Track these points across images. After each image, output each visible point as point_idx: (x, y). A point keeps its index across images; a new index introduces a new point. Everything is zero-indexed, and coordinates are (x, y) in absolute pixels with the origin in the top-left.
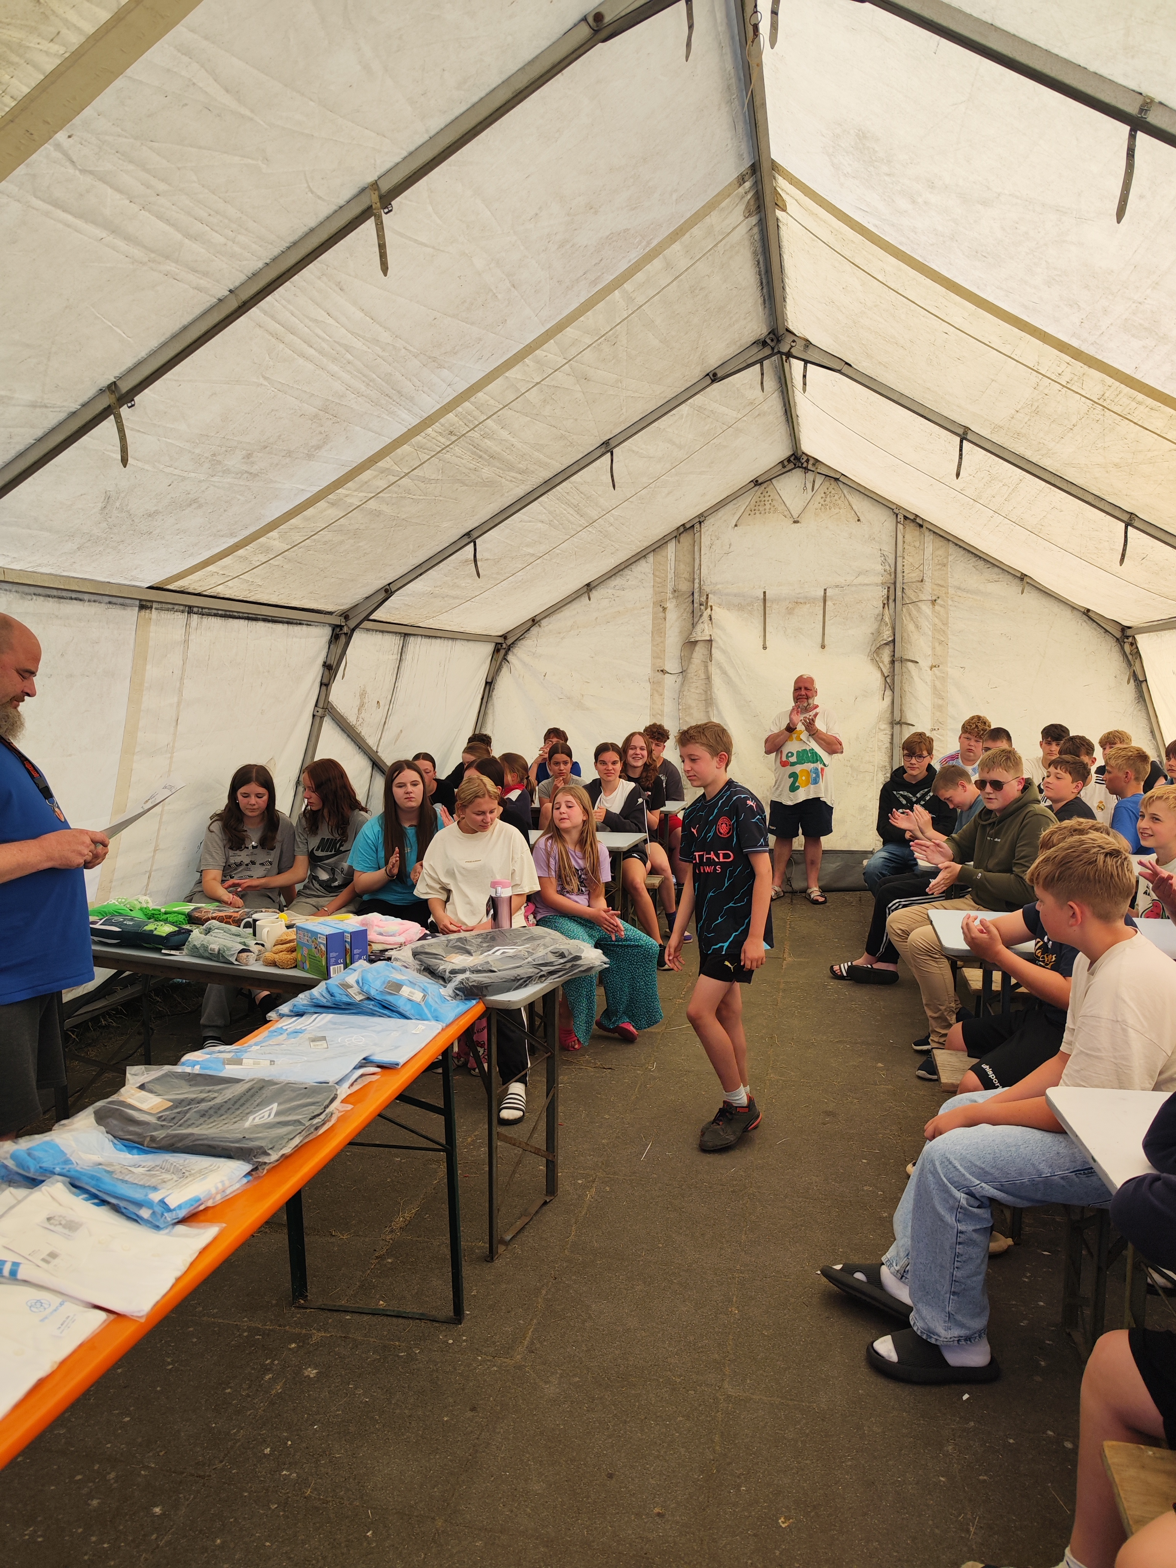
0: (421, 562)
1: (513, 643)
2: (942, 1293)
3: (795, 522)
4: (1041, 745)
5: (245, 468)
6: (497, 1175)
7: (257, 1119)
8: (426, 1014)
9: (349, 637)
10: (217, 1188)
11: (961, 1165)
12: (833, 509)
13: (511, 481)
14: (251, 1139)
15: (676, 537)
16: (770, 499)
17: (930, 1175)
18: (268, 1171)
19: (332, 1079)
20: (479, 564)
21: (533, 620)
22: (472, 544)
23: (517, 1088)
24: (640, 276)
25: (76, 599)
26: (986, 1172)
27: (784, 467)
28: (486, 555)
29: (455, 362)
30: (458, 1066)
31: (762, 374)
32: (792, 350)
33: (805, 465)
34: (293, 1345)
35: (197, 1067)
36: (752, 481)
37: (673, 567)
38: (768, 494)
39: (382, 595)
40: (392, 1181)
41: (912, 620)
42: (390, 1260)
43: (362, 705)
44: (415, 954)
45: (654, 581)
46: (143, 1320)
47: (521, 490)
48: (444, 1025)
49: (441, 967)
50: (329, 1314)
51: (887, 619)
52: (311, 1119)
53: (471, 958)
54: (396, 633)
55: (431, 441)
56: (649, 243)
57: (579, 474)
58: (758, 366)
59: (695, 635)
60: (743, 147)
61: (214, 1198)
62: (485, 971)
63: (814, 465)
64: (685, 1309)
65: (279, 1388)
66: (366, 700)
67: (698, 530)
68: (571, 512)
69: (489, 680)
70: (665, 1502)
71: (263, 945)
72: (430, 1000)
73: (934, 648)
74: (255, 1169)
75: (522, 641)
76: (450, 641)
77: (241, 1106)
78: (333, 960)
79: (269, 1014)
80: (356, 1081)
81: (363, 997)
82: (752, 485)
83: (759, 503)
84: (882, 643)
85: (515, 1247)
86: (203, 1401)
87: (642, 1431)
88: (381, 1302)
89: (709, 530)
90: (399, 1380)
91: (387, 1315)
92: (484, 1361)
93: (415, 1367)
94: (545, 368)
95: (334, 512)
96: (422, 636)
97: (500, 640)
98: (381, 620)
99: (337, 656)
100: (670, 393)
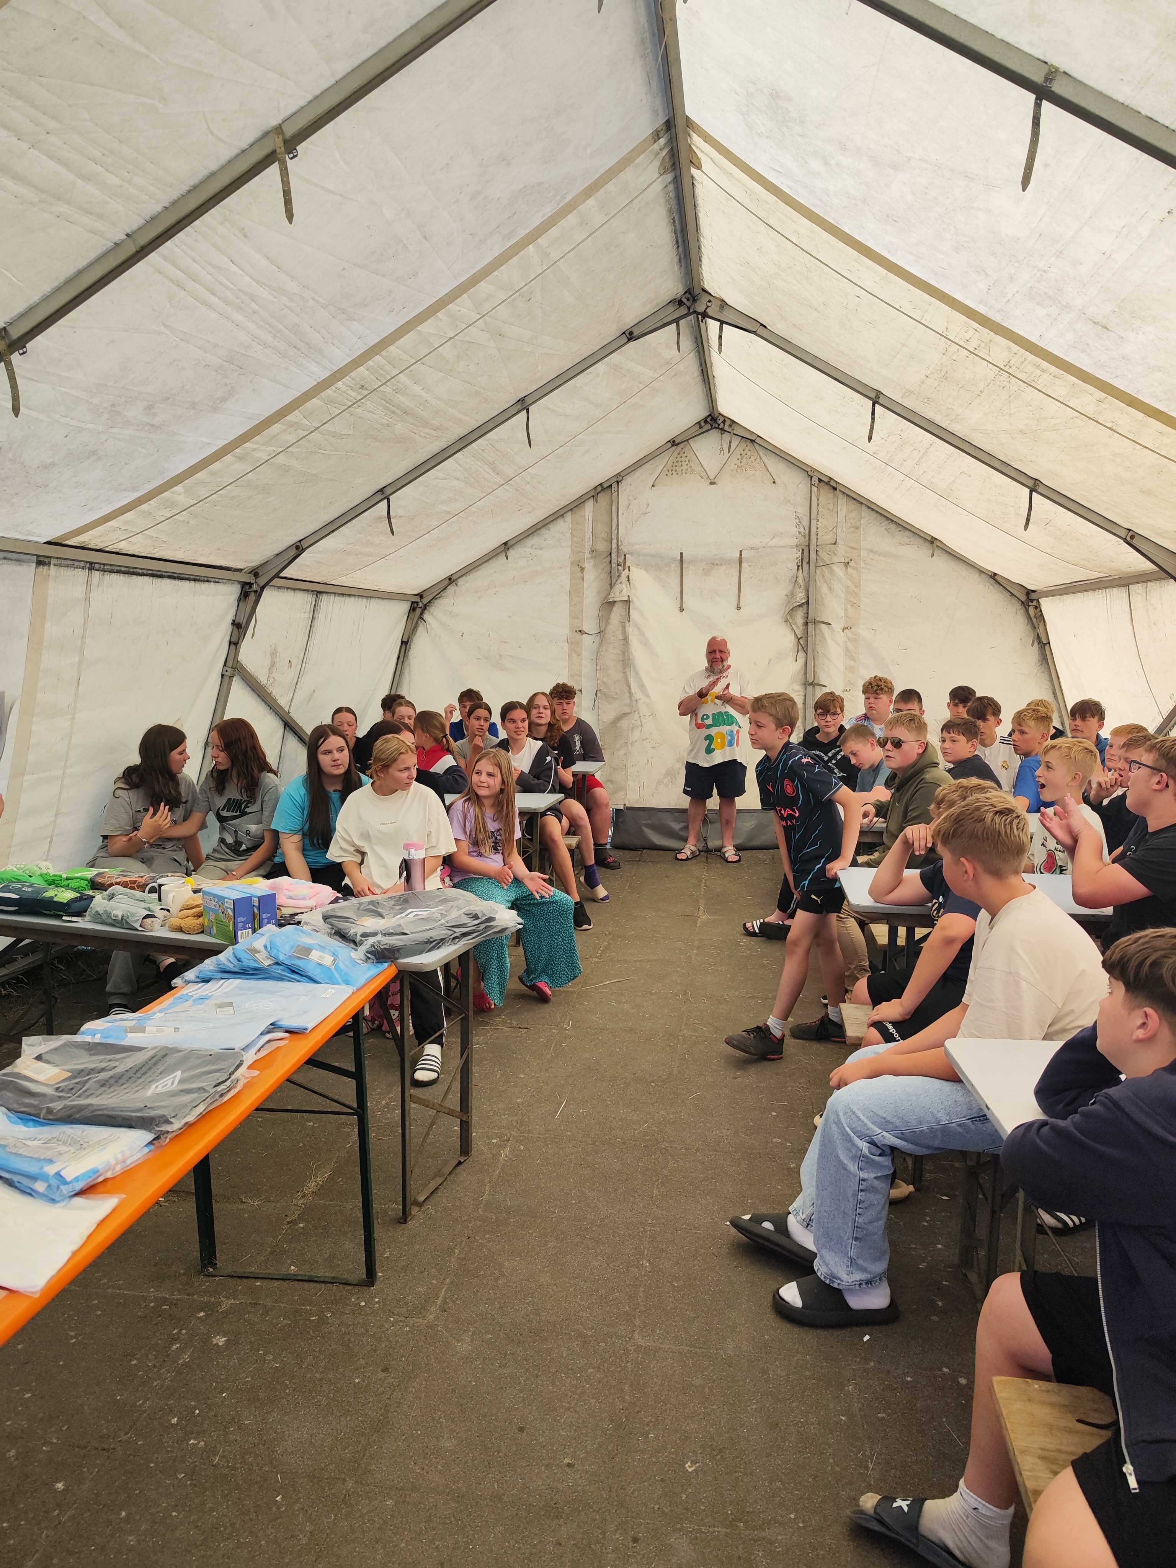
0: (333, 519)
1: (429, 602)
2: (845, 1239)
3: (712, 483)
4: (949, 706)
5: (146, 419)
6: (410, 1137)
7: (160, 1088)
8: (336, 978)
9: (259, 595)
10: (116, 1159)
11: (864, 1115)
12: (748, 471)
13: (425, 437)
14: (152, 1108)
15: (593, 496)
16: (687, 459)
17: (834, 1125)
18: (171, 1140)
19: (238, 1045)
20: (393, 521)
21: (450, 579)
22: (386, 501)
23: (432, 1050)
24: (554, 232)
26: (888, 1121)
27: (701, 427)
28: (401, 512)
29: (365, 314)
30: (373, 1030)
31: (678, 334)
32: (708, 310)
33: (721, 426)
34: (202, 1314)
35: (98, 1036)
36: (669, 441)
37: (590, 526)
38: (685, 455)
39: (293, 552)
40: (304, 1145)
41: (826, 582)
42: (301, 1225)
43: (273, 664)
44: (326, 918)
45: (572, 541)
46: (37, 1296)
47: (435, 447)
48: (355, 989)
49: (352, 931)
50: (239, 1280)
51: (801, 581)
52: (215, 1086)
53: (383, 921)
54: (308, 591)
55: (341, 395)
56: (563, 198)
57: (495, 430)
58: (675, 324)
59: (613, 596)
60: (657, 103)
61: (114, 1169)
62: (397, 934)
63: (730, 426)
64: (596, 1264)
65: (186, 1357)
66: (277, 660)
67: (616, 490)
68: (487, 470)
69: (405, 639)
70: (575, 1452)
71: (168, 911)
72: (341, 965)
73: (846, 610)
74: (157, 1138)
75: (438, 600)
76: (365, 600)
77: (144, 1074)
78: (240, 925)
79: (174, 981)
80: (262, 1047)
81: (272, 962)
82: (669, 445)
83: (675, 464)
84: (795, 605)
85: (429, 1207)
86: (108, 1374)
87: (553, 1384)
88: (292, 1267)
89: (626, 490)
90: (310, 1344)
91: (298, 1280)
92: (396, 1322)
93: (327, 1330)
94: (458, 323)
95: (241, 467)
96: (335, 593)
97: (416, 599)
98: (293, 577)
99: (247, 614)
100: (586, 351)
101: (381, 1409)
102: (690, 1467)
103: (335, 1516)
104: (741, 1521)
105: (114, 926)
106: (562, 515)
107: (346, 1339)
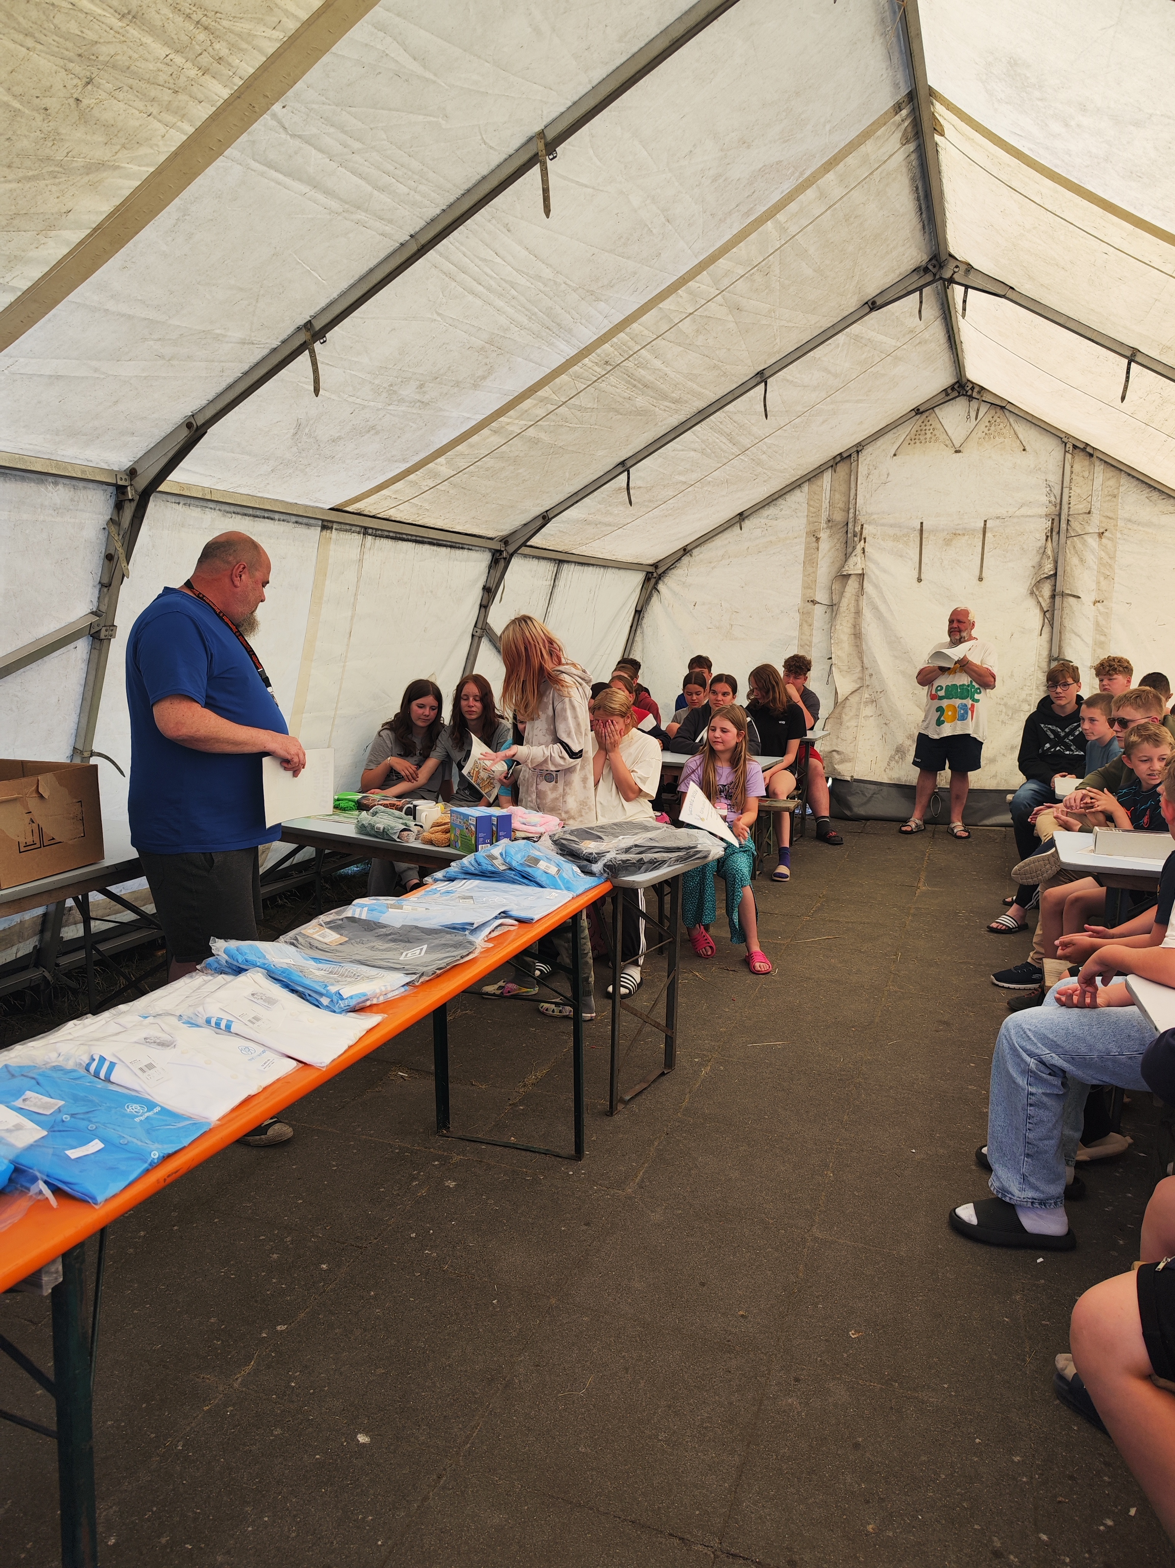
0: (576, 491)
3: (957, 452)
5: (418, 397)
8: (559, 885)
9: (508, 562)
10: (380, 992)
12: (997, 438)
13: (665, 410)
15: (832, 466)
16: (932, 427)
18: (422, 983)
19: (475, 922)
20: (631, 491)
21: (684, 550)
22: (626, 473)
24: (793, 207)
25: (268, 518)
27: (947, 395)
28: (639, 483)
29: (611, 295)
31: (921, 302)
32: (955, 276)
33: (970, 393)
34: (436, 1163)
35: (365, 909)
36: (913, 410)
37: (828, 497)
38: (930, 423)
39: (540, 522)
41: (1076, 554)
42: (521, 1108)
44: (554, 840)
45: (808, 511)
46: (323, 1071)
47: (674, 420)
48: (576, 895)
50: (467, 1143)
51: (1049, 552)
54: (550, 559)
55: (587, 371)
56: (802, 174)
57: (733, 403)
58: (918, 293)
59: (847, 568)
60: (898, 76)
61: (378, 998)
63: (979, 393)
65: (423, 1193)
67: (855, 459)
68: (724, 441)
69: (642, 608)
70: (749, 1307)
71: (421, 827)
72: (564, 875)
73: (1098, 583)
74: (412, 982)
75: (672, 571)
76: (601, 569)
78: (481, 840)
80: (497, 927)
81: (506, 868)
82: (912, 413)
83: (919, 432)
84: (1042, 576)
85: (634, 1106)
86: (361, 1195)
87: (734, 1255)
88: (512, 1138)
89: (866, 460)
90: (525, 1197)
91: (516, 1148)
92: (600, 1190)
93: (539, 1189)
94: (698, 299)
95: (496, 440)
96: (575, 562)
97: (651, 569)
98: (538, 546)
99: (497, 580)
100: (826, 323)
101: (583, 1251)
102: (853, 1334)
103: (540, 1321)
105: (377, 837)
106: (800, 486)
107: (555, 1197)
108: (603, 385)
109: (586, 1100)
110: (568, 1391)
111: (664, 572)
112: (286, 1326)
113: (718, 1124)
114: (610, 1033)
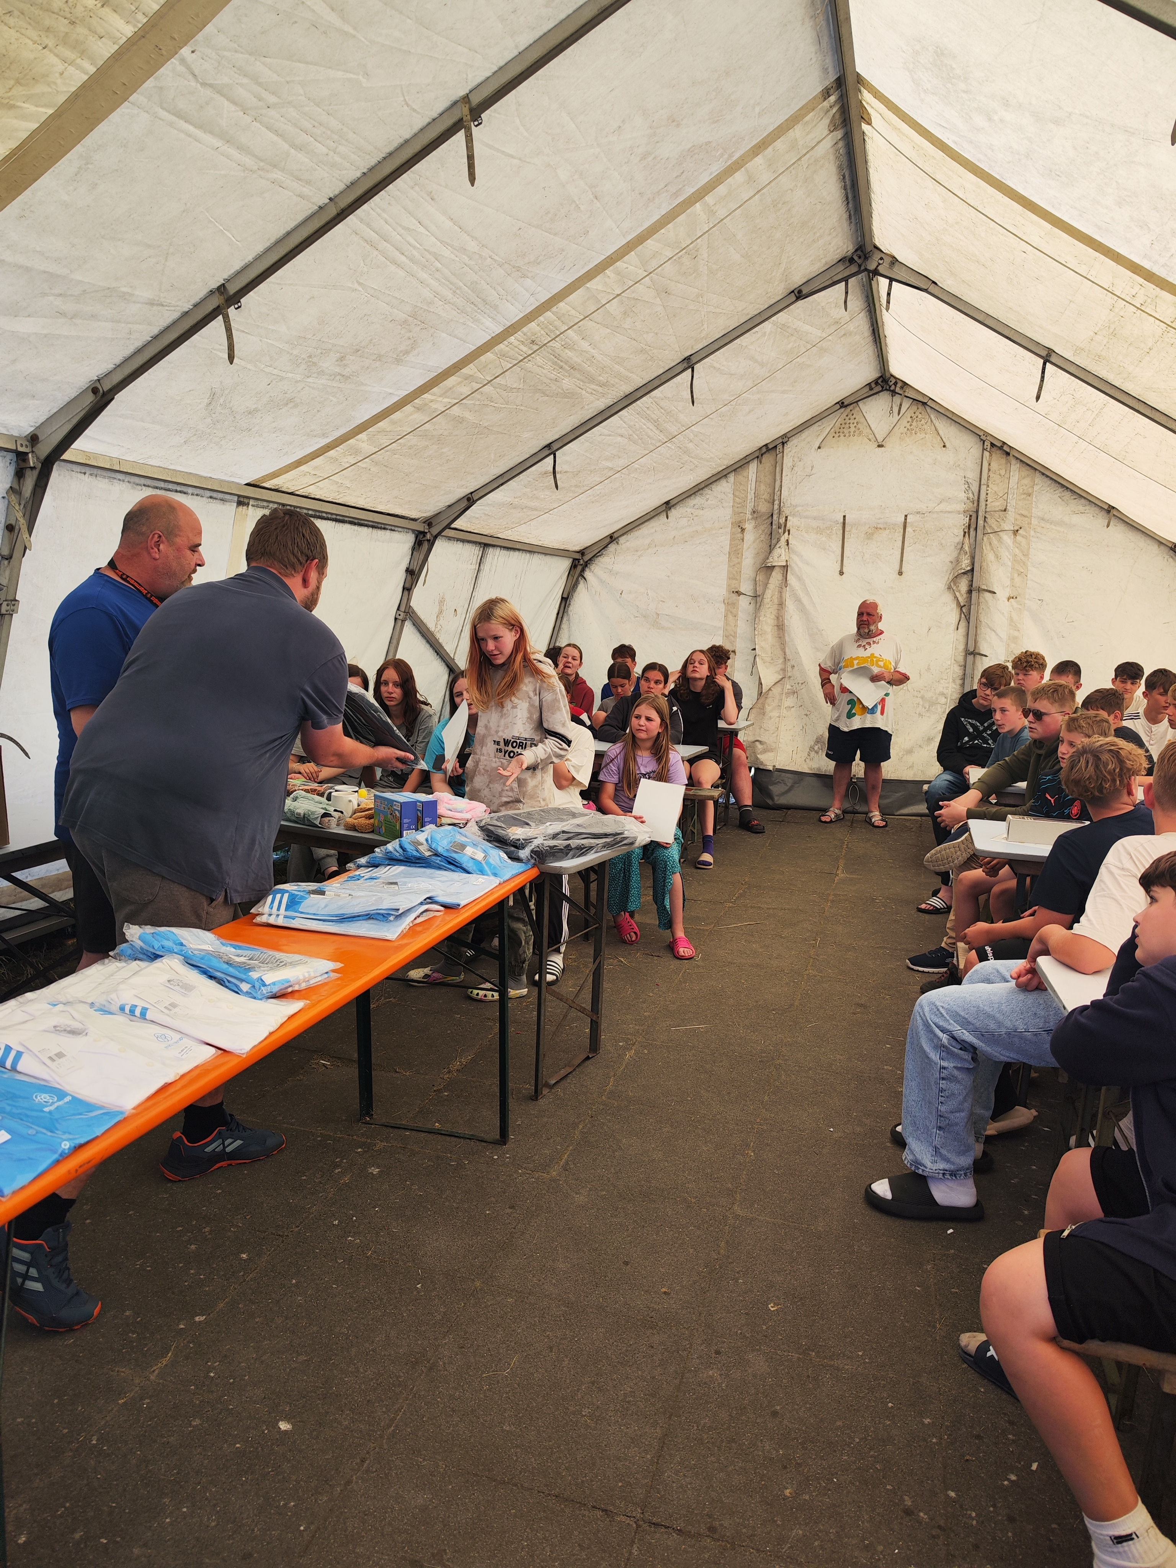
0: (502, 473)
3: (879, 446)
5: (338, 370)
6: (545, 1022)
8: (486, 870)
9: (431, 544)
12: (918, 434)
13: (591, 393)
15: (758, 457)
16: (855, 421)
20: (558, 476)
21: (612, 537)
22: (552, 456)
24: (720, 190)
27: (871, 389)
28: (566, 468)
29: (538, 272)
31: (847, 293)
32: (879, 268)
33: (893, 388)
34: (360, 1150)
36: (838, 403)
37: (753, 488)
38: (854, 416)
39: (464, 504)
41: (992, 550)
42: (446, 1094)
43: (441, 611)
44: (481, 825)
45: (734, 501)
46: (244, 1057)
47: (601, 404)
48: (502, 880)
50: (391, 1130)
51: (966, 548)
53: (531, 830)
54: (476, 543)
55: (513, 350)
56: (730, 157)
57: (660, 389)
58: (843, 284)
59: (771, 560)
60: (827, 61)
63: (902, 388)
65: (347, 1179)
66: (444, 608)
67: (781, 450)
68: (651, 427)
69: (566, 595)
70: (672, 1285)
71: (341, 812)
72: (491, 860)
73: (1012, 579)
75: (598, 558)
76: (532, 555)
78: (406, 826)
80: (423, 913)
81: (431, 854)
82: (838, 406)
83: (843, 426)
84: (960, 572)
85: (559, 1090)
86: (283, 1184)
87: (657, 1234)
88: (437, 1124)
89: (791, 451)
90: (449, 1182)
91: (442, 1134)
92: (524, 1173)
93: (463, 1173)
94: (626, 280)
95: (420, 417)
96: (501, 547)
97: (578, 556)
98: (463, 529)
99: (420, 562)
100: (753, 310)
101: (507, 1234)
102: (772, 1307)
103: (465, 1304)
104: (813, 1351)
106: (726, 476)
107: (480, 1181)
108: (529, 365)
109: (511, 1085)
110: (493, 1371)
111: (590, 560)
112: (204, 1317)
113: (642, 1107)
114: (535, 1019)
